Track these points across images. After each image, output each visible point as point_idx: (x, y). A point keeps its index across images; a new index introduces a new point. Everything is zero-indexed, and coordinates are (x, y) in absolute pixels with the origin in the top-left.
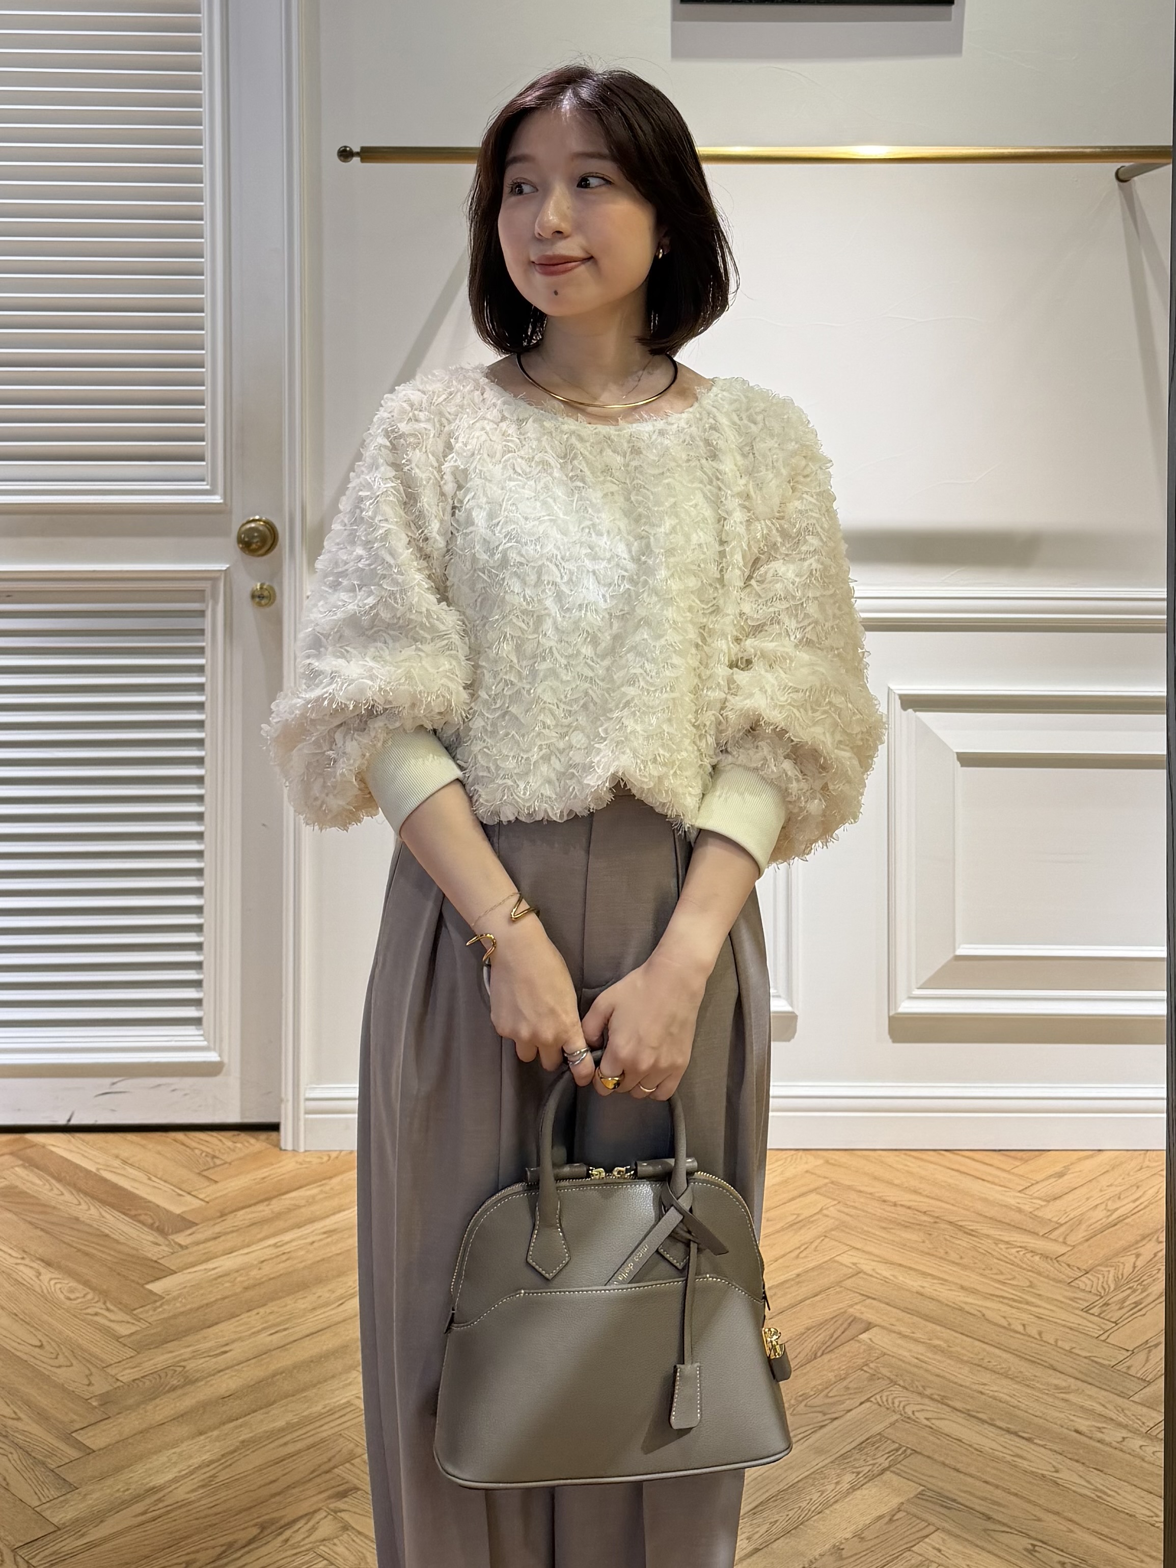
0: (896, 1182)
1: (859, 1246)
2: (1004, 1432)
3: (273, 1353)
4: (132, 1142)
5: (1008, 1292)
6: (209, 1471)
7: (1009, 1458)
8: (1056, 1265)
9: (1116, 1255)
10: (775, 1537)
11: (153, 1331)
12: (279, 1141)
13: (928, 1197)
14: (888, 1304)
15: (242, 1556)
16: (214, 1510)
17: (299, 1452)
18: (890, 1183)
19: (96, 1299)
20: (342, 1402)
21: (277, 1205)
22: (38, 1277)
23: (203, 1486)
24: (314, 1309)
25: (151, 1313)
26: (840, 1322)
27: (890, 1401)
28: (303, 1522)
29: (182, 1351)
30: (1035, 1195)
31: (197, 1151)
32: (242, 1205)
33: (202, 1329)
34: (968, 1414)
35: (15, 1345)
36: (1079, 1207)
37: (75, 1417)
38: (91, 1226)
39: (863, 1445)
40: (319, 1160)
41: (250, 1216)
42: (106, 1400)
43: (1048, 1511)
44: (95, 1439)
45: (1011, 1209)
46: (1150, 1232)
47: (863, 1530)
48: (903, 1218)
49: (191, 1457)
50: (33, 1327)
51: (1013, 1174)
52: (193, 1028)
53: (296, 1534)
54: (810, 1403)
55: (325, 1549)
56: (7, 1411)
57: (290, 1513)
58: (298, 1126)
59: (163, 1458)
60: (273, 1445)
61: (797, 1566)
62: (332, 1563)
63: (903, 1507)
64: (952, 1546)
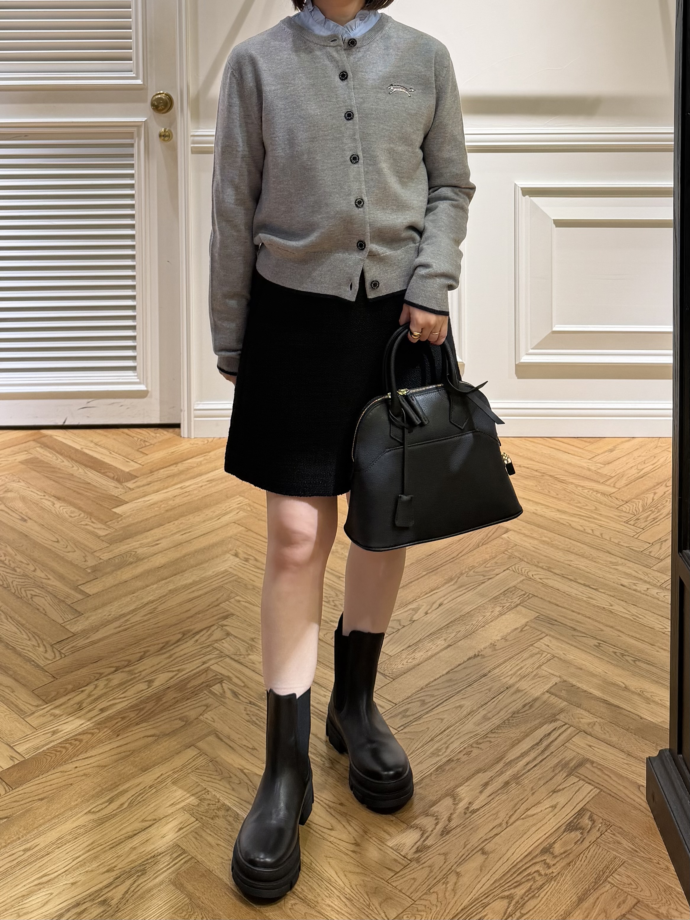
0: (521, 454)
2: (582, 586)
3: (184, 544)
4: (100, 434)
5: (583, 512)
6: (153, 605)
7: (585, 599)
8: (610, 498)
9: (643, 493)
10: (459, 639)
11: (117, 534)
12: (180, 432)
13: (537, 462)
15: (173, 649)
16: (158, 625)
17: (200, 596)
19: (86, 517)
20: (222, 570)
21: (181, 467)
22: (53, 506)
23: (151, 613)
24: (204, 521)
25: (116, 524)
27: (520, 569)
28: (205, 631)
29: (134, 544)
30: (598, 461)
31: (135, 438)
32: (162, 466)
33: (144, 532)
34: (562, 576)
35: (44, 541)
36: (622, 467)
37: (80, 579)
38: (80, 478)
39: (506, 592)
40: (203, 443)
41: (167, 472)
42: (95, 569)
43: (607, 626)
44: (90, 589)
45: (584, 468)
46: (661, 481)
47: (506, 636)
48: (525, 473)
49: (143, 598)
50: (53, 532)
51: (585, 450)
52: (131, 372)
53: (202, 637)
54: (476, 571)
55: (218, 645)
56: (42, 575)
57: (199, 626)
58: (191, 425)
59: (128, 599)
60: (186, 592)
61: (471, 654)
62: (222, 652)
63: (528, 624)
64: (555, 644)
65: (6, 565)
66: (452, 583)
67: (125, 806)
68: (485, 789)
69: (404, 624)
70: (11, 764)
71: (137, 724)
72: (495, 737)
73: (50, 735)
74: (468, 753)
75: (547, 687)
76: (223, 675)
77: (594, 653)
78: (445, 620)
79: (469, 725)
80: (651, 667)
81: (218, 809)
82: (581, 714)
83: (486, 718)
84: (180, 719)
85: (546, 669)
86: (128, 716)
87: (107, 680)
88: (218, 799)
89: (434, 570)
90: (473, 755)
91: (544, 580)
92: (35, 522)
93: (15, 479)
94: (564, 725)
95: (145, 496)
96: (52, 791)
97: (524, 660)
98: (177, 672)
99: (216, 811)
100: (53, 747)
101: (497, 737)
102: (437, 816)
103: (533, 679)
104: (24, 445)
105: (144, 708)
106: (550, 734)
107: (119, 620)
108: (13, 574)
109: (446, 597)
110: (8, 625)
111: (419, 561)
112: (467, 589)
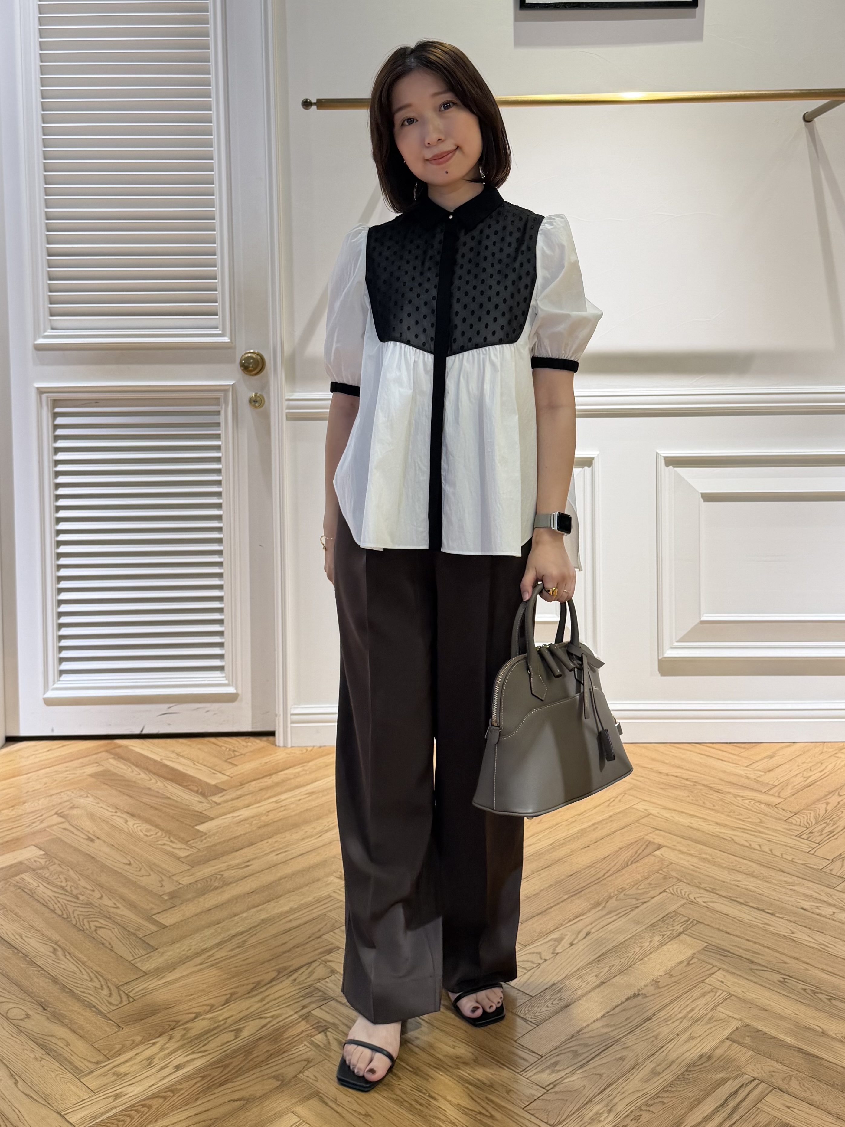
0: (667, 761)
2: (755, 910)
3: (278, 866)
4: (182, 744)
5: (745, 825)
6: (243, 938)
7: (761, 926)
8: (776, 809)
9: (814, 803)
10: (614, 975)
11: (201, 854)
12: (275, 741)
13: (687, 770)
14: (671, 834)
15: (267, 989)
16: (247, 961)
17: (299, 925)
18: (663, 762)
19: (164, 835)
21: (275, 778)
22: (126, 823)
23: (239, 947)
24: (303, 839)
25: (199, 843)
26: (640, 844)
27: (679, 892)
28: (305, 968)
29: (221, 866)
30: (757, 768)
31: (224, 748)
32: (253, 778)
33: (232, 852)
34: (730, 899)
35: (114, 864)
36: (786, 775)
37: (154, 907)
38: (158, 792)
39: (665, 918)
40: (301, 752)
41: (259, 785)
42: (173, 895)
43: (791, 957)
44: (168, 919)
45: (742, 777)
46: (833, 789)
47: (671, 970)
48: (674, 783)
49: (230, 929)
50: (124, 852)
51: (741, 757)
52: (218, 672)
53: (301, 976)
54: (627, 893)
55: (321, 985)
56: (110, 903)
57: (296, 963)
58: (287, 732)
59: (211, 931)
60: (281, 922)
61: (630, 993)
62: (325, 994)
63: (695, 956)
64: (730, 979)
65: (67, 891)
66: (600, 908)
69: (547, 958)
71: (221, 1085)
72: (668, 1097)
73: (111, 1100)
74: (637, 1118)
75: (727, 1033)
76: (328, 1022)
77: (778, 991)
78: (595, 953)
79: (635, 1082)
82: (772, 1066)
83: (655, 1073)
84: (275, 1078)
85: (722, 1010)
87: (185, 1029)
89: (577, 893)
90: (643, 1120)
91: (709, 903)
92: (104, 842)
93: (83, 793)
94: (752, 1081)
95: (233, 812)
97: (695, 999)
98: (270, 1019)
100: (115, 1115)
101: (671, 1097)
103: (708, 1023)
104: (95, 756)
105: (230, 1064)
106: (736, 1092)
107: (200, 955)
108: (75, 902)
109: (593, 925)
110: (66, 963)
111: (558, 883)
112: (618, 914)
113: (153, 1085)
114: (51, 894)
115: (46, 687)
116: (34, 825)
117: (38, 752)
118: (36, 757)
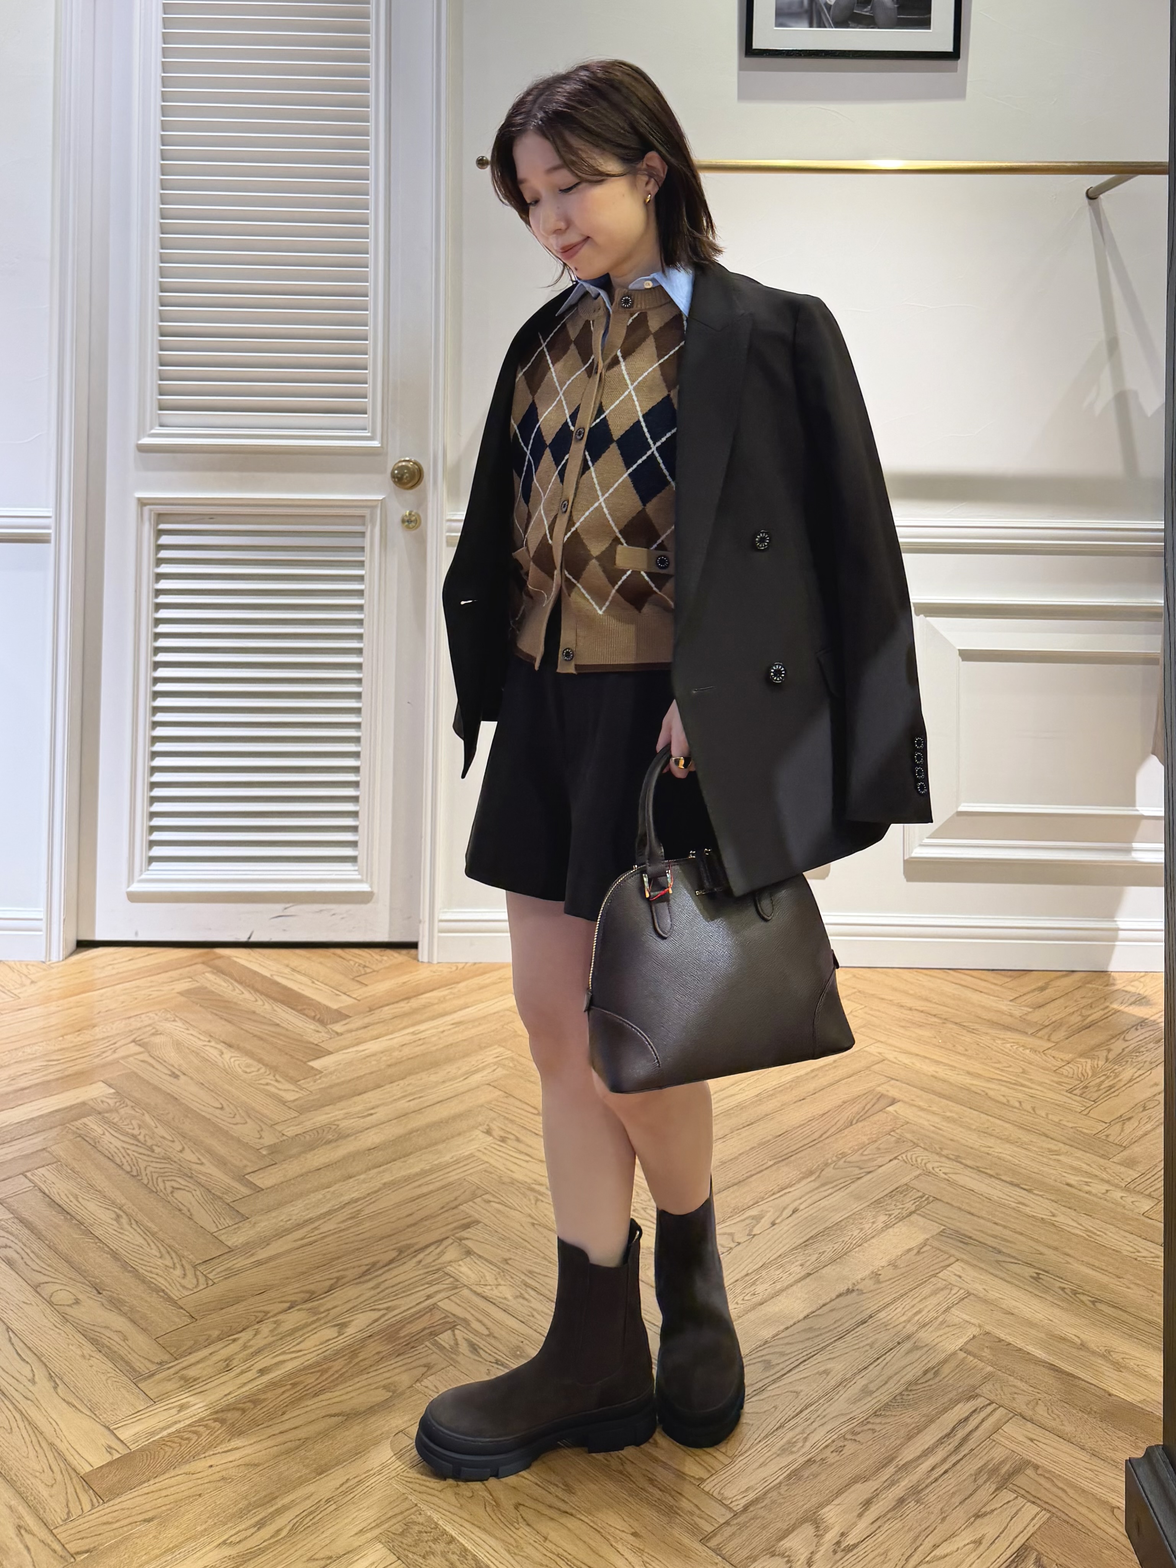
0: (911, 992)
1: (883, 1039)
2: (1008, 1185)
3: (411, 1115)
4: (300, 955)
5: (1004, 1076)
6: (356, 1206)
7: (1014, 1205)
8: (1044, 1057)
9: (1093, 1049)
10: (824, 1264)
11: (311, 1098)
12: (417, 955)
13: (936, 1003)
14: (908, 1084)
15: (383, 1273)
16: (361, 1237)
17: (431, 1192)
19: (268, 1072)
20: (466, 1154)
21: (414, 1003)
22: (221, 1056)
23: (352, 1218)
24: (444, 1082)
25: (312, 1083)
26: (870, 1097)
27: (914, 1160)
28: (432, 1248)
29: (337, 1113)
30: (1024, 1003)
31: (352, 963)
32: (387, 1002)
33: (353, 1096)
34: (978, 1170)
35: (201, 1107)
36: (1060, 1013)
37: (249, 1164)
38: (265, 1017)
39: (894, 1193)
40: (449, 970)
41: (395, 1010)
42: (274, 1150)
43: (1049, 1247)
44: (264, 1180)
45: (1005, 1014)
47: (896, 1260)
48: (918, 1019)
49: (342, 1195)
50: (216, 1093)
51: (1005, 988)
52: (349, 864)
53: (428, 1257)
54: (849, 1160)
55: (451, 1269)
56: (192, 1157)
57: (423, 1240)
58: (432, 943)
59: (319, 1196)
60: (408, 1187)
61: (843, 1288)
62: (457, 1281)
63: (928, 1242)
64: (970, 1274)
65: (139, 1142)
66: (813, 1178)
67: (284, 1533)
68: (866, 1510)
69: (740, 1241)
70: (108, 1458)
71: (316, 1395)
72: (880, 1423)
73: (174, 1411)
74: (839, 1450)
75: (961, 1342)
76: (458, 1318)
77: (1030, 1290)
78: (801, 1235)
79: (840, 1403)
80: (1120, 1312)
81: (435, 1540)
82: (1014, 1386)
83: (866, 1392)
84: (384, 1387)
85: (957, 1313)
86: (302, 1382)
87: (275, 1322)
88: (436, 1524)
89: (784, 1159)
90: (847, 1452)
91: (950, 1175)
92: (192, 1078)
93: (169, 1016)
94: (989, 1404)
95: (357, 1044)
96: (168, 1507)
97: (925, 1298)
98: (385, 1312)
99: (430, 1544)
100: (178, 1431)
101: (886, 1423)
102: (789, 1556)
103: (938, 1329)
104: (188, 969)
105: (329, 1368)
106: (966, 1419)
107: (302, 1228)
108: (149, 1156)
109: (803, 1199)
110: (131, 1233)
111: (763, 1144)
112: (833, 1187)
113: (229, 1394)
114: (119, 1144)
115: (131, 879)
116: (104, 1055)
117: (115, 962)
118: (113, 968)
